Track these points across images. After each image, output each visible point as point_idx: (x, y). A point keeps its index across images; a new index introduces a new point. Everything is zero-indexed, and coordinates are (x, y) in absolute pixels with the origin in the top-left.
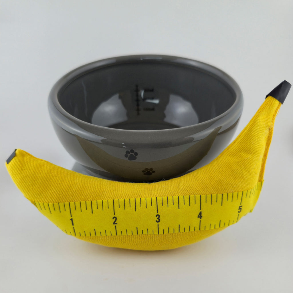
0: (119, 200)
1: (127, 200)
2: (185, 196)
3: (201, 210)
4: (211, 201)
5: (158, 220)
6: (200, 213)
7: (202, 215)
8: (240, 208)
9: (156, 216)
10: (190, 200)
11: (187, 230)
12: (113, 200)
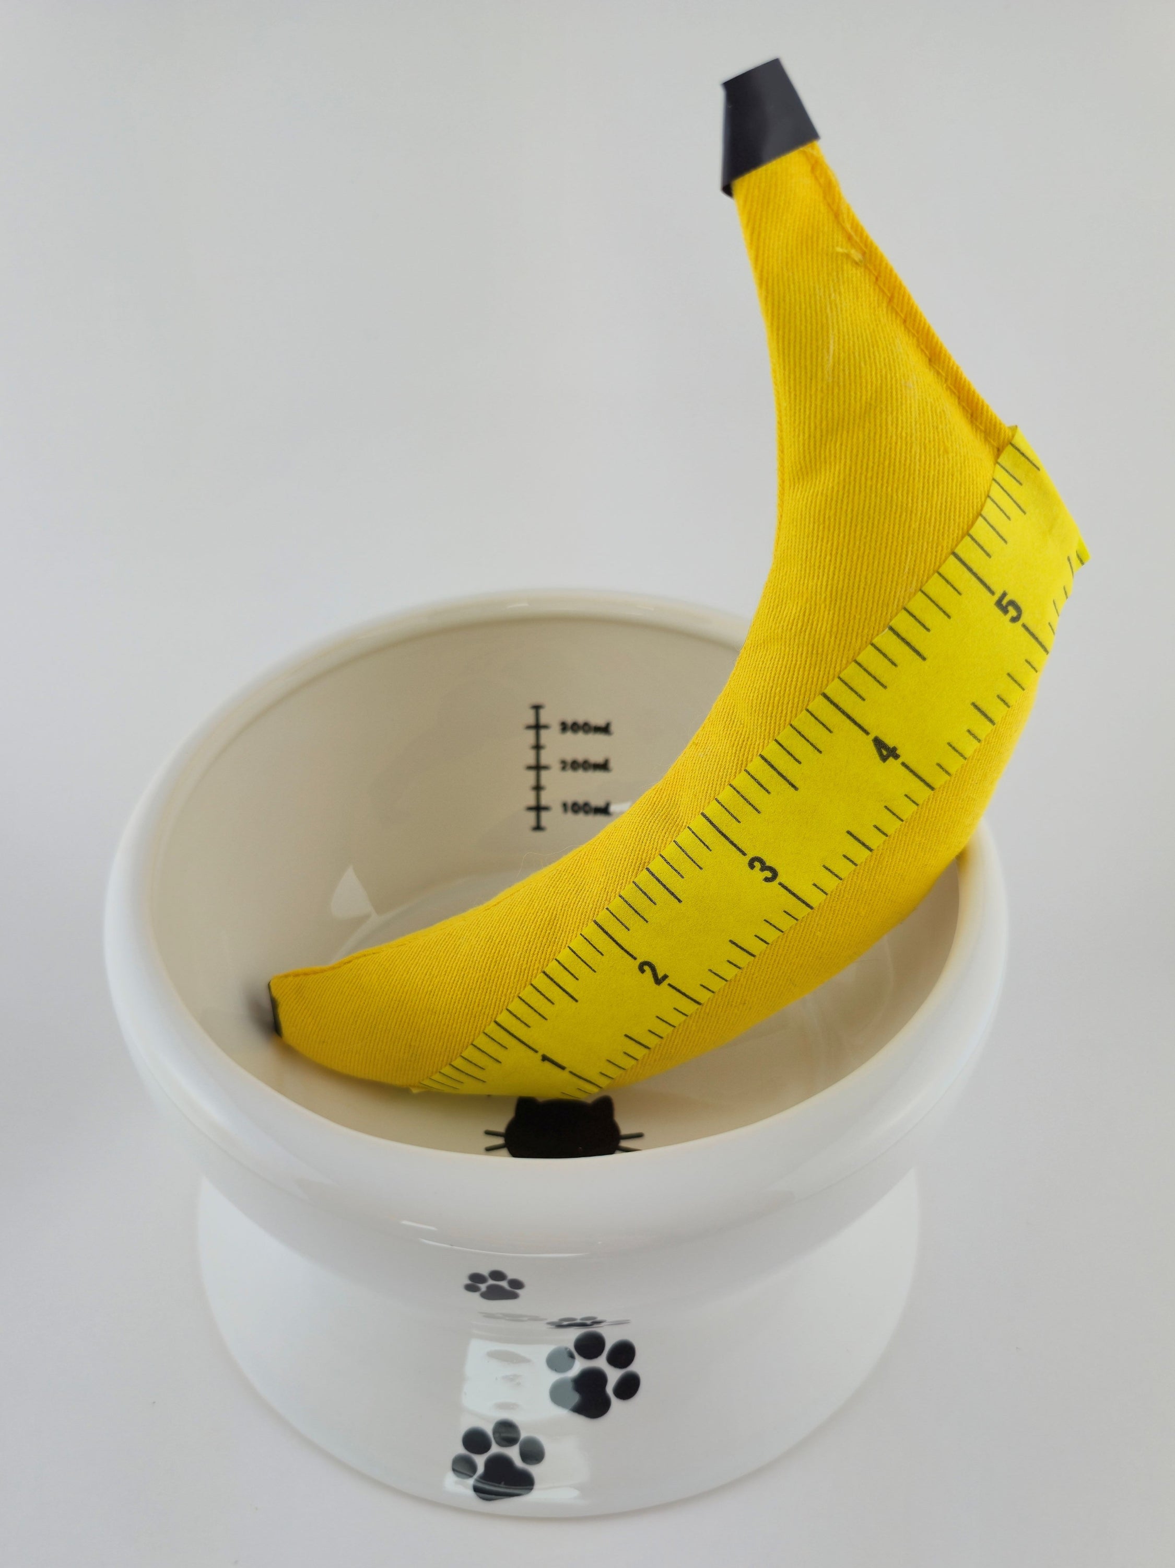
0: (607, 909)
1: (629, 891)
2: (779, 739)
3: (867, 733)
4: (875, 678)
5: (768, 874)
6: (879, 744)
7: (890, 742)
8: (1005, 605)
9: (751, 866)
10: (803, 736)
11: (891, 826)
12: (596, 922)
